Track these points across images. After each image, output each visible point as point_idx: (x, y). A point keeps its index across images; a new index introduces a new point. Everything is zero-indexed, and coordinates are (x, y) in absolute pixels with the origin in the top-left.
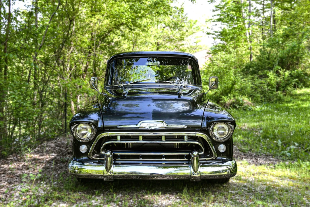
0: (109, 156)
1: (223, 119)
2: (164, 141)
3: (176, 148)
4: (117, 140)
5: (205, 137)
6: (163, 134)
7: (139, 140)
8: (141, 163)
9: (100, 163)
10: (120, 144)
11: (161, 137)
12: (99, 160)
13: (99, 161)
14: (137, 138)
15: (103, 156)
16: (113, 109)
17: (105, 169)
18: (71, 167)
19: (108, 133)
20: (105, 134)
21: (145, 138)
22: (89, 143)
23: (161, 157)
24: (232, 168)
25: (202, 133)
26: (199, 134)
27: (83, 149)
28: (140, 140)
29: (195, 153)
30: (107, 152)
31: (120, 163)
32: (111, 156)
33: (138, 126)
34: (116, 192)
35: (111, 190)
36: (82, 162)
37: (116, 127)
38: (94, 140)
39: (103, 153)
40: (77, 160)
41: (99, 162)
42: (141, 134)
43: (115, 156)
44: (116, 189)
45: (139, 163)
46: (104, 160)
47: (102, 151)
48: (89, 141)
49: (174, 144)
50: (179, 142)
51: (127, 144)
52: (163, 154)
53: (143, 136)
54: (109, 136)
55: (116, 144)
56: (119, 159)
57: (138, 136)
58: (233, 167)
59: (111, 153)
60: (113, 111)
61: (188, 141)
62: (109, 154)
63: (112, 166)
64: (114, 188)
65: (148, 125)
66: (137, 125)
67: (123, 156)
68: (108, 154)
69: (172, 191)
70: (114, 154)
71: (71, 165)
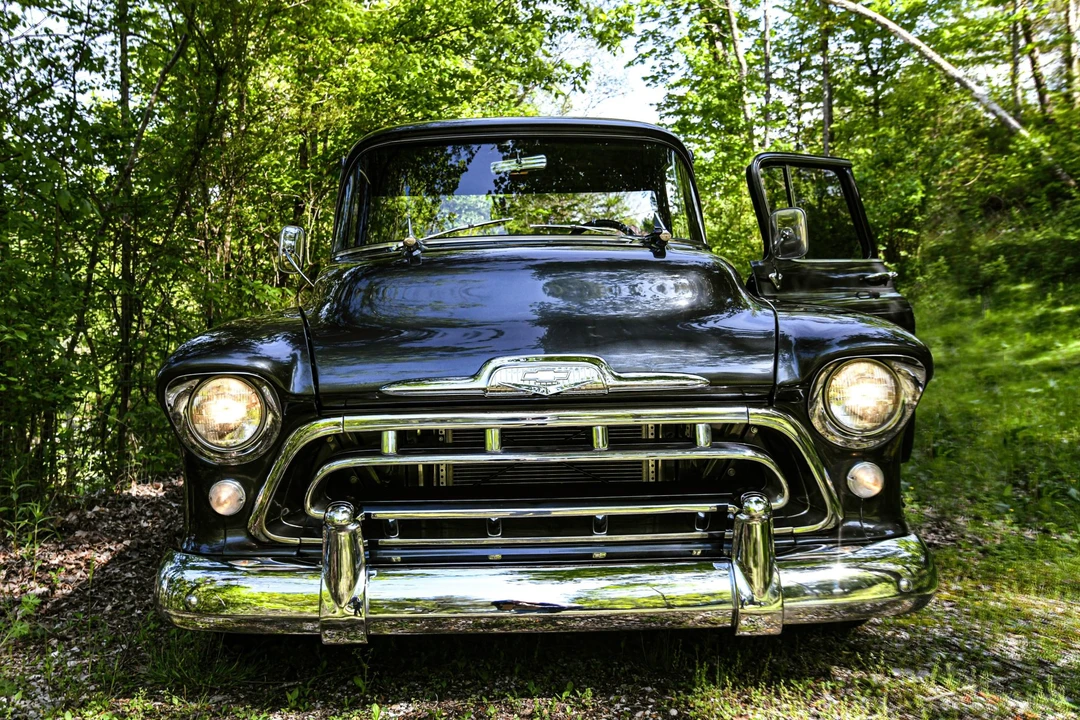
0: (342, 528)
1: (865, 344)
2: (601, 453)
3: (648, 483)
4: (380, 454)
5: (786, 426)
6: (596, 420)
7: (484, 451)
8: (497, 554)
9: (307, 559)
10: (397, 467)
11: (588, 431)
12: (301, 545)
13: (299, 554)
14: (474, 440)
15: (316, 527)
16: (366, 310)
17: (325, 588)
18: (171, 581)
19: (340, 420)
20: (324, 427)
21: (512, 439)
22: (250, 472)
23: (587, 525)
24: (914, 568)
25: (774, 409)
26: (759, 416)
27: (226, 496)
28: (488, 448)
29: (756, 506)
30: (335, 508)
31: (399, 558)
32: (352, 527)
33: (481, 383)
34: (380, 691)
35: (359, 682)
36: (225, 558)
37: (376, 390)
38: (275, 457)
39: (315, 513)
40: (205, 548)
41: (301, 558)
42: (492, 422)
43: (374, 530)
44: (380, 677)
45: (485, 558)
46: (319, 546)
47: (313, 505)
48: (250, 459)
49: (640, 462)
50: (662, 456)
51: (428, 468)
52: (600, 512)
53: (503, 432)
54: (344, 433)
55: (378, 469)
56: (394, 540)
57: (482, 432)
58: (919, 563)
59: (354, 515)
60: (366, 318)
61: (713, 447)
62: (346, 516)
63: (362, 574)
64: (370, 672)
65: (528, 376)
66: (475, 376)
67: (409, 528)
68: (341, 516)
69: (636, 678)
70: (368, 516)
71: (171, 573)
